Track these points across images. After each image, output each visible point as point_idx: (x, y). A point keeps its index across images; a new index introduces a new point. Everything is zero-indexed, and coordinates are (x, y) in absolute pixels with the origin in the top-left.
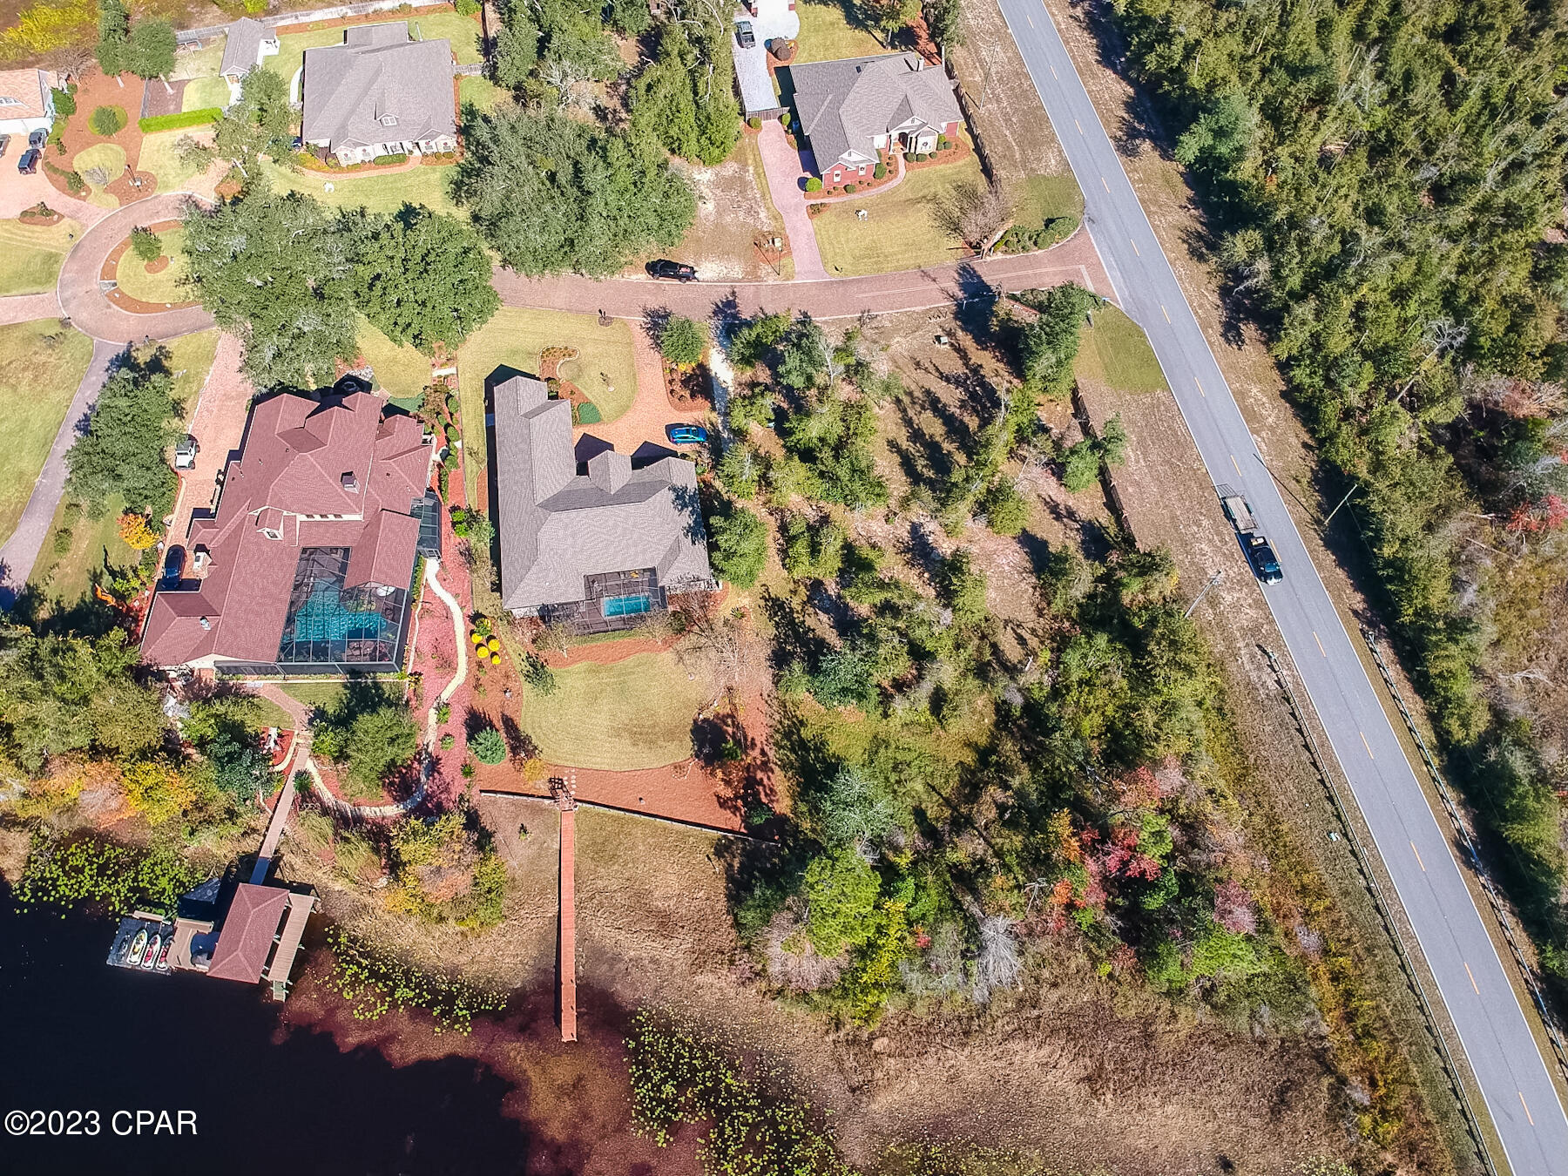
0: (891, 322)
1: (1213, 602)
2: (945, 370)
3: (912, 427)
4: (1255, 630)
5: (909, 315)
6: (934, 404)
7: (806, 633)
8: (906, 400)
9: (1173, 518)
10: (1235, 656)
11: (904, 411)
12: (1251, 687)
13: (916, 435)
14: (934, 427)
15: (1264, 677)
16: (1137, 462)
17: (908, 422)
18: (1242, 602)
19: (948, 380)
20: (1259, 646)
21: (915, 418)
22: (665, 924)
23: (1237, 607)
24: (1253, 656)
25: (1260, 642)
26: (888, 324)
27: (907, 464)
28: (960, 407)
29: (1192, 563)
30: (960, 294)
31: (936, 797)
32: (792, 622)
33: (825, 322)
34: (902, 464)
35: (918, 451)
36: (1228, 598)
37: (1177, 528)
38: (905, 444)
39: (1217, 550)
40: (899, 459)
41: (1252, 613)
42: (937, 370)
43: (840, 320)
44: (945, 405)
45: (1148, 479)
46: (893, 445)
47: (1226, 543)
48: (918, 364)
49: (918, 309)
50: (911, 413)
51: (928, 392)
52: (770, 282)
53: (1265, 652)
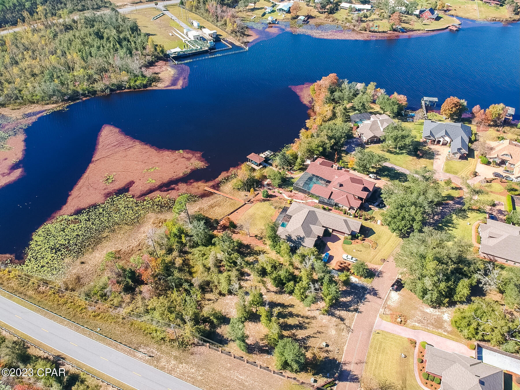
0: (344, 336)
1: (176, 358)
2: (313, 339)
3: (295, 315)
4: (158, 360)
5: (344, 343)
6: (300, 327)
7: (250, 255)
8: (307, 321)
9: (209, 370)
10: (158, 350)
11: (302, 317)
12: (147, 345)
13: (291, 315)
14: (291, 321)
15: (145, 350)
16: (237, 377)
17: (298, 316)
18: (168, 364)
19: (307, 337)
20: (153, 357)
21: (298, 319)
22: (212, 207)
23: (168, 362)
24: (153, 353)
25: (153, 358)
26: (343, 334)
27: (283, 306)
28: (294, 334)
29: (192, 362)
30: (345, 368)
31: (192, 258)
32: (255, 254)
33: (354, 316)
34: (283, 304)
35: (285, 311)
36: (173, 362)
37: (206, 369)
38: (290, 309)
39: (188, 372)
40: (286, 304)
41: (163, 364)
42: (313, 337)
43: (353, 320)
44: (297, 329)
45: (228, 375)
46: (292, 306)
47: (188, 377)
48: (319, 333)
49: (345, 348)
50: (301, 319)
51: (306, 328)
52: (381, 310)
53: (150, 356)
